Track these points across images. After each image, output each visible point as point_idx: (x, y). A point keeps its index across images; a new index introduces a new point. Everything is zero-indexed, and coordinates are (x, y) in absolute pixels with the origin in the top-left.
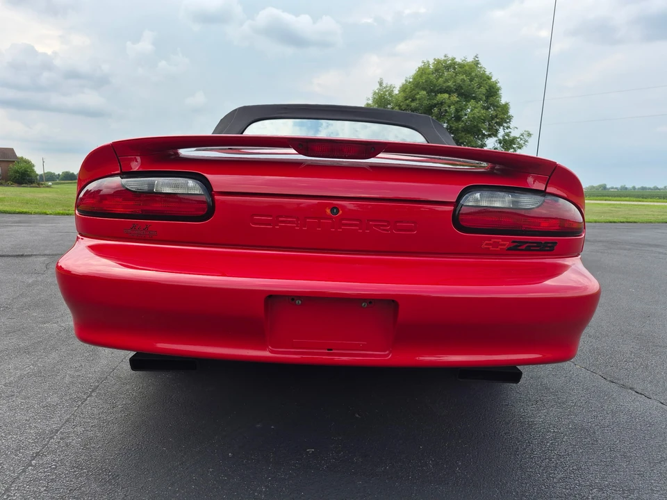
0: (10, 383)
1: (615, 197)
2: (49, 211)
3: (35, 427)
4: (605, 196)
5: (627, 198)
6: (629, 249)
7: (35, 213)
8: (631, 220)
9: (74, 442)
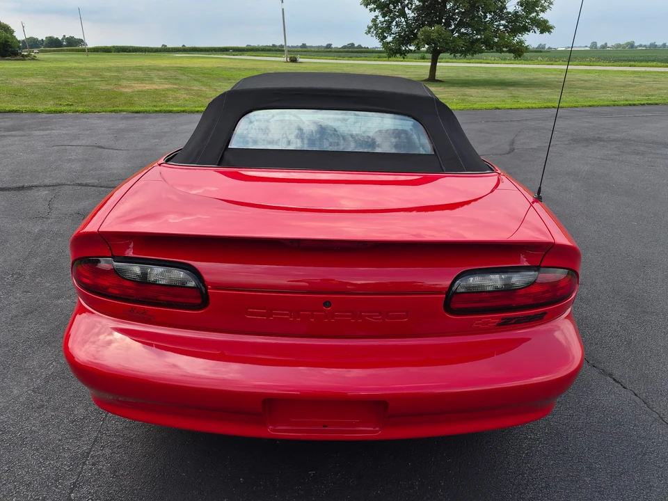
0: (38, 388)
1: (641, 61)
2: (40, 108)
3: (68, 449)
4: (630, 61)
5: (654, 64)
6: (643, 154)
7: (27, 112)
8: (653, 100)
9: (104, 468)
